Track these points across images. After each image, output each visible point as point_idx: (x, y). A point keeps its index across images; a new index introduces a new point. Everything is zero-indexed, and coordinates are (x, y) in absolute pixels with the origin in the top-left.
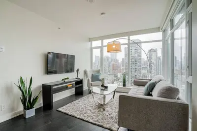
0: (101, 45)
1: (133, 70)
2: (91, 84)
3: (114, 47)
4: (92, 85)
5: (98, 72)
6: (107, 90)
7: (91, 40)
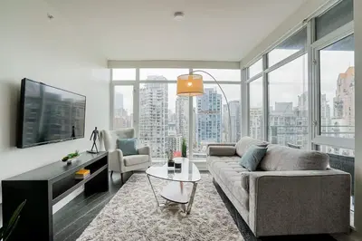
0: (134, 79)
1: (155, 131)
2: (125, 161)
3: (190, 84)
4: (128, 163)
5: (130, 134)
6: (180, 172)
7: (111, 64)
